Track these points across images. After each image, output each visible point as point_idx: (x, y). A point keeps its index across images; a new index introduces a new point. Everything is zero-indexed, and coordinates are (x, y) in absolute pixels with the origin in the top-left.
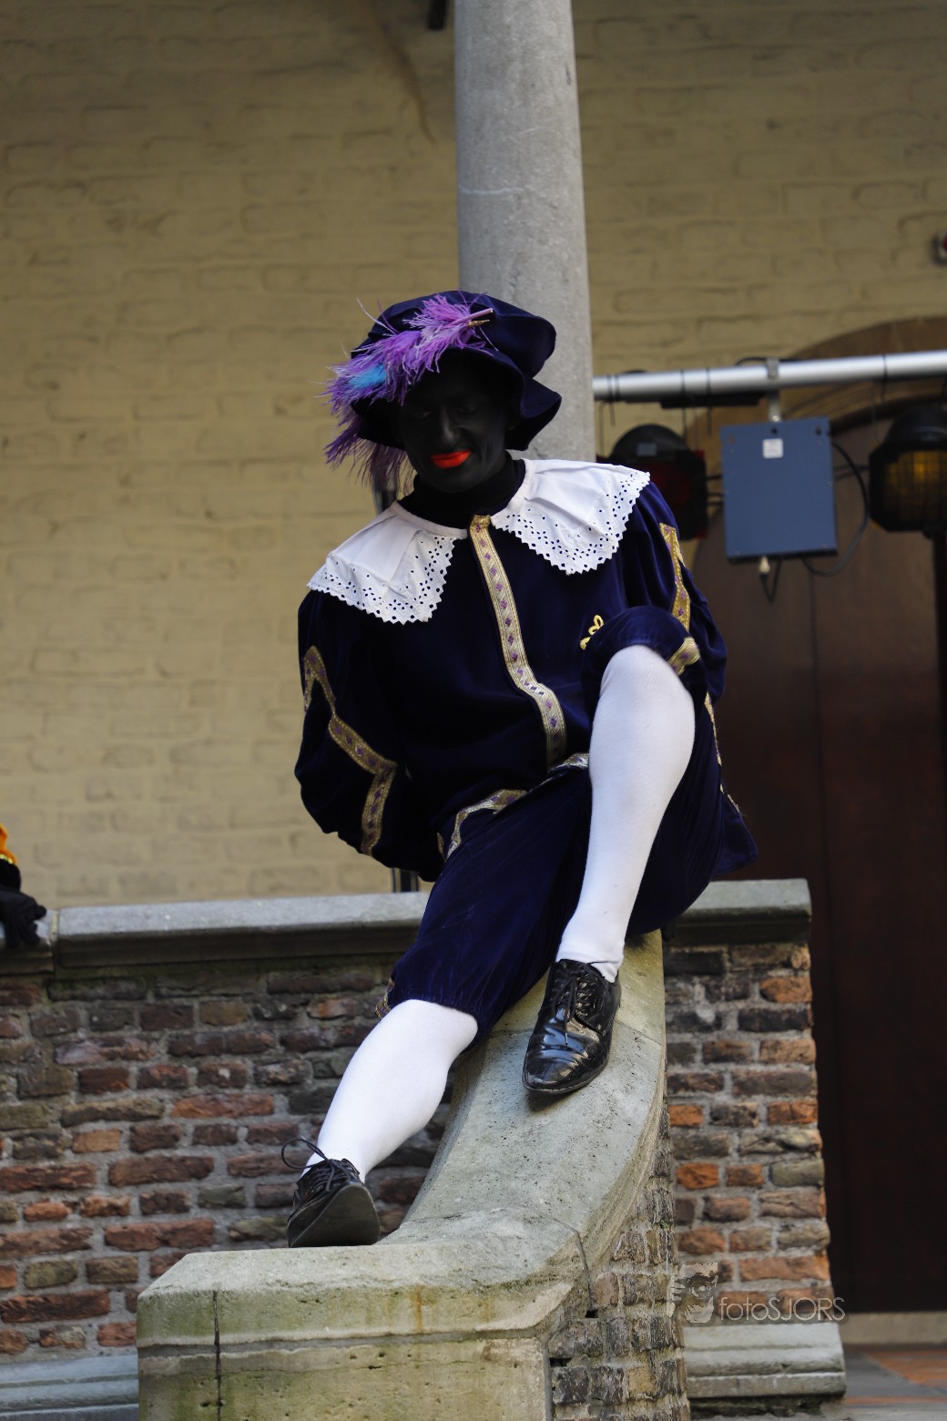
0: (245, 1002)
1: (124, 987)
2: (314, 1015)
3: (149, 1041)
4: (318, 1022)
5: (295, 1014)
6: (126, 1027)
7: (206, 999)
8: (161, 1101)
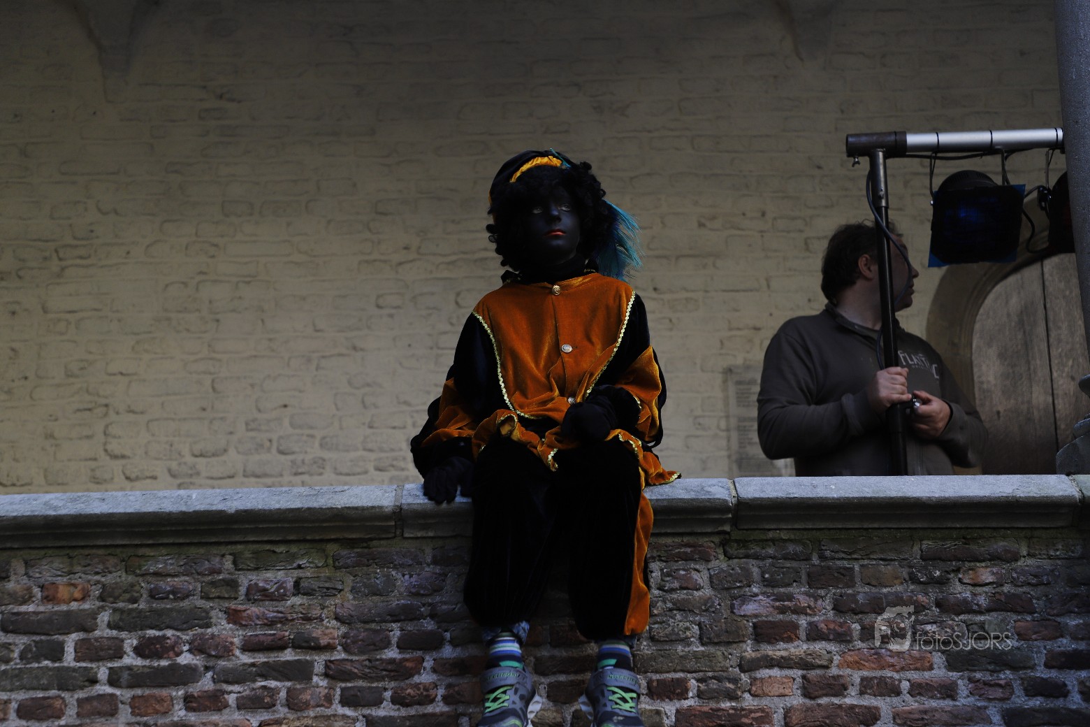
0: (901, 567)
1: (791, 548)
2: (965, 581)
3: (816, 598)
4: (970, 588)
5: (949, 579)
6: (795, 584)
7: (866, 562)
8: (828, 652)
